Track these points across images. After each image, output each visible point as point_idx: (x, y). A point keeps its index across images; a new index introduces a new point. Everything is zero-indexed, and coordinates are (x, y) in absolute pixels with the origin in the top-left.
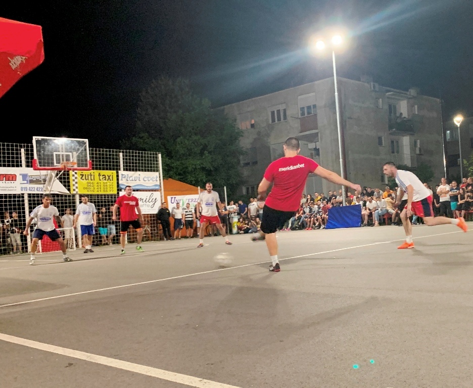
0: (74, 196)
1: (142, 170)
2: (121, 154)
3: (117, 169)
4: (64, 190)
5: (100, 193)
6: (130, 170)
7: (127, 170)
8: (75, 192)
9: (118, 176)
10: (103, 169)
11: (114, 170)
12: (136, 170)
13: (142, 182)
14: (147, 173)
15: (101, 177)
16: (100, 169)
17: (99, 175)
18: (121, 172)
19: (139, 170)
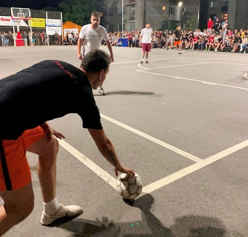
0: (30, 27)
1: (54, 19)
2: (47, 12)
3: (45, 18)
4: (26, 25)
5: (39, 27)
6: (50, 18)
7: (49, 18)
8: (30, 26)
9: (45, 21)
10: (40, 18)
11: (44, 18)
12: (52, 19)
13: (54, 23)
14: (56, 20)
15: (39, 21)
16: (39, 18)
17: (39, 20)
18: (47, 19)
19: (53, 19)
